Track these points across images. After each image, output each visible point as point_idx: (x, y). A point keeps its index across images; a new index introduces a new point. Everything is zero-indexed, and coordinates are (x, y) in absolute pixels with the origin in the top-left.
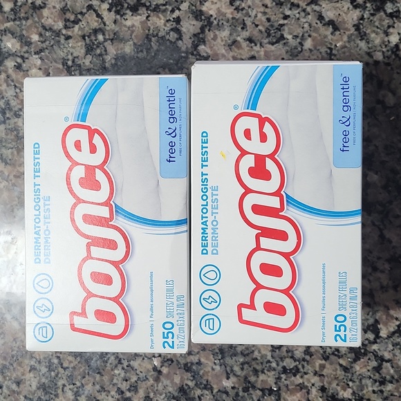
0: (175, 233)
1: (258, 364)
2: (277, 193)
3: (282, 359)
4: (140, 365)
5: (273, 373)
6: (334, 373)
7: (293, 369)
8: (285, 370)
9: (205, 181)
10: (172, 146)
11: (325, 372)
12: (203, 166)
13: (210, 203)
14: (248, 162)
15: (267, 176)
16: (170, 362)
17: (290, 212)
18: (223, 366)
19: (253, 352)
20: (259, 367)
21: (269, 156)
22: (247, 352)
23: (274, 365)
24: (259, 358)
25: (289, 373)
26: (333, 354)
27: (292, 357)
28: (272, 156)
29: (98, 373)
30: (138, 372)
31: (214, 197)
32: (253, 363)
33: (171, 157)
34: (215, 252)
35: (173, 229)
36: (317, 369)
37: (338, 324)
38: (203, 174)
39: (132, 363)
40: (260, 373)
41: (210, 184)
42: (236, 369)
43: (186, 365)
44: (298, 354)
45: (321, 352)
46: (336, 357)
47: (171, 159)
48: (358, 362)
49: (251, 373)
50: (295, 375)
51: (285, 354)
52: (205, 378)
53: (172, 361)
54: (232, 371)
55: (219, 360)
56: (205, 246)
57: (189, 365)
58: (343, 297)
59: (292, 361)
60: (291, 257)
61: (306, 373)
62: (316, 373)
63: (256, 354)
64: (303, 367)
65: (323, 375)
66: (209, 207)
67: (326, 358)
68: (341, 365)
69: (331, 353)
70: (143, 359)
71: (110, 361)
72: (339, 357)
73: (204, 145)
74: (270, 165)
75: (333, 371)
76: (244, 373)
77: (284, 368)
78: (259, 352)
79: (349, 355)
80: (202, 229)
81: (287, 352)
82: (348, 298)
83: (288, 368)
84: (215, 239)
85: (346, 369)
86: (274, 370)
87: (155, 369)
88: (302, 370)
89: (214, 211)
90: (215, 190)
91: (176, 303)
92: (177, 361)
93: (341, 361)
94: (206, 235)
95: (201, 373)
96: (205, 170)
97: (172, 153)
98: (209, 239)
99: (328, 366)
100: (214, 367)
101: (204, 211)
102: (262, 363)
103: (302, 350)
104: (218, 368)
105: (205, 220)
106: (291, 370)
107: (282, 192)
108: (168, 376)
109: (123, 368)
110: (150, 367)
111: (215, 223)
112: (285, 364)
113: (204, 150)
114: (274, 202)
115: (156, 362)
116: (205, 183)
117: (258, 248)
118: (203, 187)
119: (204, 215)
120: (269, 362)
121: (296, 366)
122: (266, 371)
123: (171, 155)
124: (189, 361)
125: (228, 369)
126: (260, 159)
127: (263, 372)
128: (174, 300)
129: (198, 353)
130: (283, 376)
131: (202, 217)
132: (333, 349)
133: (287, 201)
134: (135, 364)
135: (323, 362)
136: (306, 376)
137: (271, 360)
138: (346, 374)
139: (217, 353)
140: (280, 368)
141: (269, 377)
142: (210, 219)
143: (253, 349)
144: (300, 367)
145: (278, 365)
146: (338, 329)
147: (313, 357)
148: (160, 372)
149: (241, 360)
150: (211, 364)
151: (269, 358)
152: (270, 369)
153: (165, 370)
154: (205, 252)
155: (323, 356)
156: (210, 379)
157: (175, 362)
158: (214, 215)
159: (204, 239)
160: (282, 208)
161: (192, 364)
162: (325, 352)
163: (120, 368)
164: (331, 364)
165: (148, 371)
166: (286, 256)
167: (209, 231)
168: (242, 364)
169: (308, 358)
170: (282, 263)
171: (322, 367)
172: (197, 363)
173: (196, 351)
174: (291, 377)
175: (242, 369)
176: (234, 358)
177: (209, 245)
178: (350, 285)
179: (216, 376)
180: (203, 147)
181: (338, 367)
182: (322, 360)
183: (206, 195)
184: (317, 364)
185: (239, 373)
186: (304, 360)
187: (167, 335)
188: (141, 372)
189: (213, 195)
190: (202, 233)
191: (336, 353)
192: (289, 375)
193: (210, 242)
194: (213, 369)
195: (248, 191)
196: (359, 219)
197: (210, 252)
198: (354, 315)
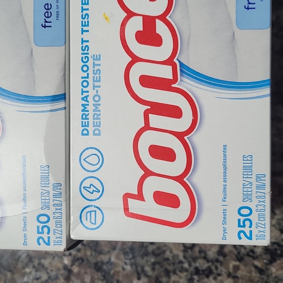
0: (51, 111)
1: (169, 264)
2: (169, 62)
3: (195, 259)
4: (50, 263)
5: (185, 274)
6: (249, 275)
7: (206, 270)
8: (197, 271)
9: (85, 49)
10: (48, 9)
11: (239, 274)
12: (83, 31)
13: (91, 75)
14: (136, 25)
15: (156, 41)
16: (80, 261)
17: (185, 83)
18: (134, 267)
19: (164, 252)
20: (170, 268)
21: (159, 17)
22: (158, 252)
23: (186, 265)
24: (170, 258)
25: (202, 274)
26: (248, 255)
27: (205, 258)
28: (163, 17)
29: (10, 271)
30: (49, 271)
31: (96, 68)
32: (165, 263)
33: (46, 22)
34: (97, 132)
35: (48, 106)
36: (231, 270)
37: (242, 218)
38: (83, 41)
39: (43, 261)
40: (172, 274)
41: (91, 53)
42: (148, 269)
43: (96, 264)
44: (211, 254)
45: (235, 252)
46: (251, 259)
47: (47, 24)
48: (275, 264)
49: (163, 274)
50: (208, 277)
51: (197, 254)
52: (116, 278)
53: (83, 260)
54: (143, 270)
55: (130, 259)
56: (85, 125)
57: (100, 264)
58: (248, 186)
59: (205, 261)
60: (186, 138)
61: (219, 275)
62: (229, 275)
63: (168, 254)
64: (216, 268)
65: (237, 277)
66: (90, 80)
67: (240, 259)
68: (256, 267)
69: (245, 253)
70: (54, 257)
71: (21, 260)
72: (254, 258)
73: (85, 7)
74: (161, 28)
75: (248, 272)
76: (156, 273)
77: (197, 269)
78: (171, 252)
79: (265, 256)
80: (83, 105)
81: (200, 252)
82: (254, 187)
83: (200, 269)
84: (97, 117)
85: (261, 271)
86: (186, 270)
87: (65, 267)
88: (215, 271)
89: (97, 84)
90: (97, 59)
91: (52, 192)
92: (88, 260)
93: (257, 263)
94: (86, 113)
95: (112, 272)
96: (86, 36)
97: (48, 17)
98: (90, 117)
99: (242, 267)
100: (125, 267)
101: (85, 84)
102: (174, 264)
103: (215, 250)
104: (128, 268)
105: (85, 94)
106: (203, 271)
107: (175, 60)
108: (78, 275)
109: (34, 267)
110: (60, 266)
111: (97, 98)
112: (197, 265)
113: (85, 12)
114: (166, 72)
115: (66, 261)
116: (86, 52)
117: (147, 127)
118: (84, 56)
119: (85, 89)
120: (181, 262)
121: (209, 268)
122: (178, 272)
123: (48, 20)
124: (99, 260)
125: (139, 269)
126: (149, 22)
127: (175, 273)
128: (50, 189)
129: (109, 252)
130: (196, 277)
131: (83, 92)
132: (248, 250)
133: (181, 70)
134: (46, 262)
135: (237, 263)
136: (219, 278)
137: (183, 260)
138: (262, 276)
139: (127, 252)
140: (192, 269)
141: (181, 277)
142: (92, 93)
143: (165, 248)
144: (213, 268)
145: (190, 265)
146: (242, 224)
147: (227, 258)
148: (70, 271)
149: (153, 260)
150: (121, 263)
151: (181, 258)
152: (183, 270)
153: (75, 269)
154: (85, 132)
155: (237, 257)
156: (120, 279)
157: (85, 262)
158: (96, 89)
159: (85, 117)
160: (175, 79)
161: (103, 263)
162: (239, 253)
163: (31, 267)
164: (246, 265)
165: (58, 269)
166: (180, 136)
167: (91, 108)
168: (154, 264)
169: (221, 258)
170: (175, 145)
171: (236, 268)
172: (108, 263)
173: (106, 250)
174: (203, 279)
175: (153, 269)
176: (145, 258)
177: (91, 124)
178: (256, 170)
179: (127, 276)
180: (83, 10)
181: (253, 269)
182: (235, 261)
183: (86, 66)
184: (231, 266)
185: (150, 273)
186: (217, 261)
187: (42, 229)
188: (52, 271)
189: (94, 65)
190: (82, 111)
191: (251, 254)
192: (202, 276)
193: (91, 121)
194: (124, 269)
195: (135, 59)
196: (267, 91)
197: (91, 133)
198: (262, 207)
